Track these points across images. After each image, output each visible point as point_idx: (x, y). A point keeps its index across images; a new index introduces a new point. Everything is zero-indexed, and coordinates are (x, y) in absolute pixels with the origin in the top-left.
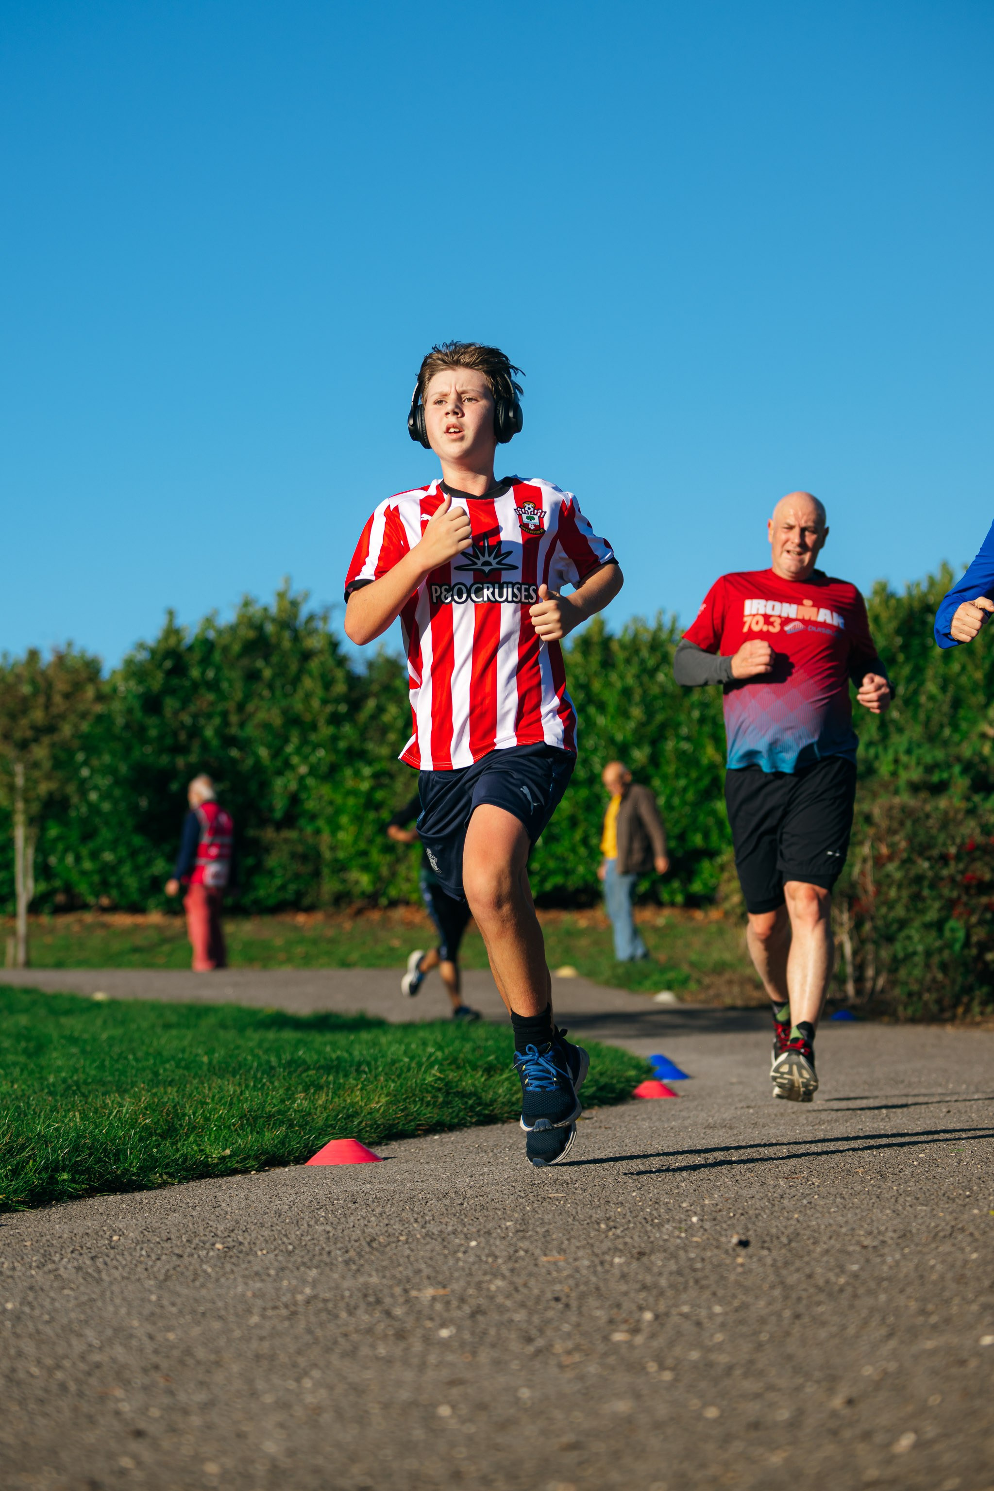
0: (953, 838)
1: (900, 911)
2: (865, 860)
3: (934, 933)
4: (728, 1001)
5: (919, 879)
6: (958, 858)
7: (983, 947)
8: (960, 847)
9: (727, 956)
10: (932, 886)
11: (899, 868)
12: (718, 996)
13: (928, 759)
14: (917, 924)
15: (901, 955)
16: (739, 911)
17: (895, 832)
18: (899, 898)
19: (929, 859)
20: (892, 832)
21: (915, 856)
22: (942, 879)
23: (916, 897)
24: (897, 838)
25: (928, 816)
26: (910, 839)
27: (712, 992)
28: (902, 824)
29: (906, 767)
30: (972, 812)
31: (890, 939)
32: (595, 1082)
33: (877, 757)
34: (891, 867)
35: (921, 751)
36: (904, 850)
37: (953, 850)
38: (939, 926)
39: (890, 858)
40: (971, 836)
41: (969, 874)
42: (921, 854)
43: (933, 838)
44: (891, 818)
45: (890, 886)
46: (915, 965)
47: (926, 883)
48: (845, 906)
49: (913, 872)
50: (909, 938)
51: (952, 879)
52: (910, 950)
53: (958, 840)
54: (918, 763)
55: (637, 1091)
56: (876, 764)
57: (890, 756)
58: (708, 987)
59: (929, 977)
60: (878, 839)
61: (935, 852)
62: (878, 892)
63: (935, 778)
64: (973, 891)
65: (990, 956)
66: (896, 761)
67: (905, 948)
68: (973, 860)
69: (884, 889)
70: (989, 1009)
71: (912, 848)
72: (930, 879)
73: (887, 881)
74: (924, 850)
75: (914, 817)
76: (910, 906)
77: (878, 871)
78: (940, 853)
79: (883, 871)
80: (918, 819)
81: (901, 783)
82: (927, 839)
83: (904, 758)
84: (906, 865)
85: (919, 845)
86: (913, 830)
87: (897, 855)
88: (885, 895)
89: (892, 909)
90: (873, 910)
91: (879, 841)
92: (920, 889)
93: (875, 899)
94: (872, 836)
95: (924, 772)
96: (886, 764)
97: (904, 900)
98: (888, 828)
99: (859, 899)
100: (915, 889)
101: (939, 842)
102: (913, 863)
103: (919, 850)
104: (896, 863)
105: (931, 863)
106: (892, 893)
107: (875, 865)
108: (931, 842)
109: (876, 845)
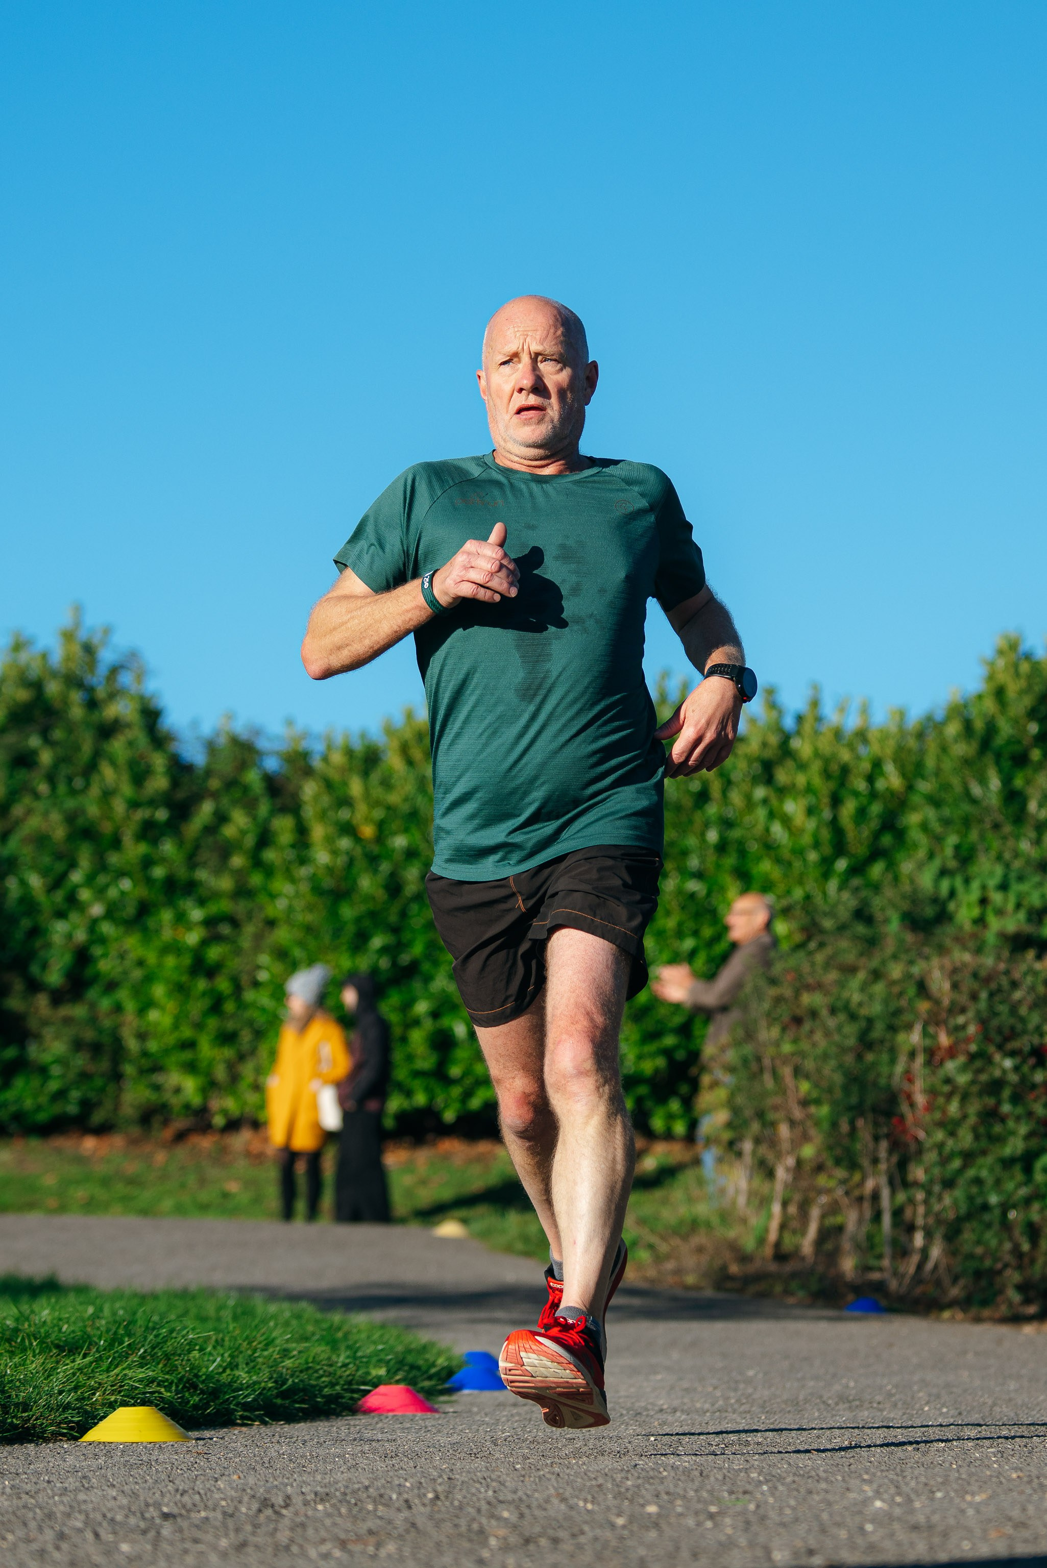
1: (966, 1138)
3: (1019, 1176)
4: (690, 1279)
5: (995, 1087)
9: (702, 1209)
10: (1016, 1099)
11: (963, 1069)
12: (678, 1272)
13: (1035, 900)
14: (989, 1160)
16: (727, 1136)
17: (963, 1010)
18: (965, 1117)
19: (1012, 1054)
20: (957, 1009)
21: (991, 1049)
22: (1034, 1086)
23: (991, 1115)
24: (961, 1020)
25: (1015, 985)
26: (983, 1022)
27: (670, 1265)
28: (974, 997)
29: (1000, 912)
31: (949, 1183)
32: (280, 1381)
33: (952, 894)
34: (950, 1066)
35: (1024, 887)
36: (972, 1039)
38: (1027, 1161)
39: (952, 1053)
42: (1000, 1047)
43: (1023, 1020)
44: (955, 986)
45: (949, 1096)
46: (989, 1226)
47: (1006, 1093)
48: (883, 1131)
49: (984, 1077)
50: (978, 1181)
52: (979, 1201)
54: (1018, 906)
55: (363, 1399)
56: (952, 906)
57: (975, 894)
58: (668, 1257)
59: (1008, 1246)
60: (934, 1020)
61: (1024, 1043)
62: (930, 1108)
66: (984, 901)
67: (971, 1198)
69: (941, 1100)
71: (987, 1038)
72: (1015, 1086)
73: (946, 1089)
74: (1007, 1039)
75: (993, 986)
76: (982, 1130)
77: (934, 1073)
78: (1032, 1045)
79: (941, 1073)
80: (999, 990)
81: (990, 937)
82: (1012, 1021)
83: (997, 897)
84: (978, 1064)
85: (999, 1030)
86: (991, 1007)
87: (963, 1046)
88: (944, 1112)
89: (952, 1134)
90: (921, 1135)
91: (937, 1024)
92: (999, 1103)
93: (927, 1118)
94: (925, 1016)
95: (1029, 920)
96: (969, 905)
97: (972, 1120)
98: (953, 1003)
99: (902, 1118)
100: (991, 1101)
101: (1031, 1026)
102: (989, 1060)
103: (998, 1039)
104: (962, 1059)
105: (1018, 1060)
106: (954, 1108)
107: (929, 1063)
108: (1019, 1026)
109: (931, 1030)
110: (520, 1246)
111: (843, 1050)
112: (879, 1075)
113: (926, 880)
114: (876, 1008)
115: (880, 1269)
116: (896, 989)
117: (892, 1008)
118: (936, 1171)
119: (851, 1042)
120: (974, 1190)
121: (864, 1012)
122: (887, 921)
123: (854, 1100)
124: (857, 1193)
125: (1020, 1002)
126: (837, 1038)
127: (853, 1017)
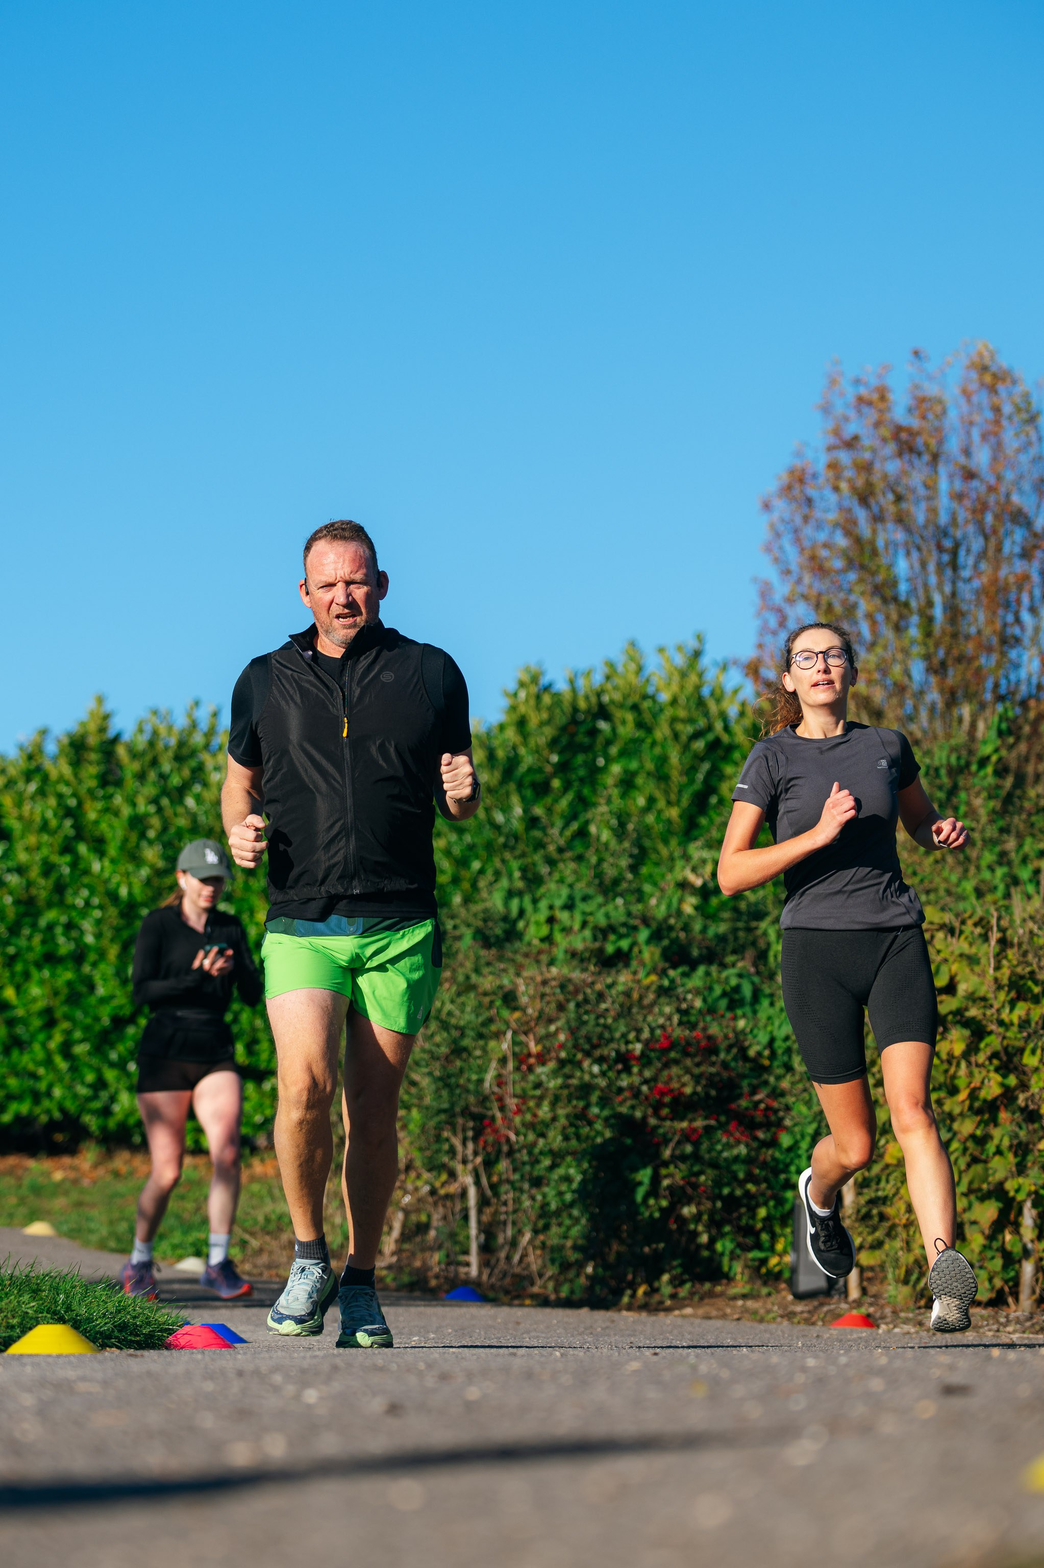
0: (639, 1031)
1: (555, 1139)
2: (503, 1061)
5: (585, 1089)
6: (645, 1060)
7: (679, 1196)
8: (647, 1043)
10: (604, 1102)
11: (555, 1073)
12: (269, 1267)
13: (599, 919)
15: (553, 1206)
17: (550, 1021)
18: (554, 1119)
19: (600, 1060)
20: (546, 1019)
21: (579, 1056)
22: (620, 1090)
23: (579, 1118)
24: (552, 1028)
25: (601, 996)
26: (573, 1031)
27: (261, 1260)
28: (561, 1007)
29: (567, 930)
30: (664, 992)
31: (537, 1182)
33: (522, 913)
34: (543, 1071)
35: (588, 907)
36: (562, 1046)
37: (638, 1048)
39: (542, 1059)
40: (662, 1027)
41: (660, 1085)
42: (588, 1054)
43: (606, 1027)
45: (540, 1099)
47: (594, 1098)
48: (470, 1134)
49: (574, 1082)
50: (568, 1179)
51: (636, 1093)
53: (646, 1034)
54: (584, 924)
55: (173, 1337)
56: (521, 925)
57: (542, 914)
60: (522, 1029)
61: (610, 1051)
62: (519, 1111)
63: (610, 949)
64: (665, 1111)
65: (688, 1211)
66: (551, 920)
67: (560, 1194)
68: (666, 1066)
69: (532, 1104)
70: (684, 1291)
71: (576, 1046)
72: (602, 1090)
73: (538, 1092)
74: (595, 1047)
75: (580, 997)
76: (571, 1130)
77: (524, 1078)
78: (618, 1052)
79: (531, 1078)
80: (586, 1001)
81: (559, 953)
82: (599, 1029)
83: (563, 916)
84: (567, 1070)
85: (588, 1039)
86: (579, 1018)
87: (553, 1054)
88: (535, 1115)
89: (543, 1135)
90: (513, 1137)
91: (526, 1033)
92: (588, 1106)
93: (517, 1119)
94: (514, 1025)
95: (595, 939)
96: (537, 923)
97: (563, 1121)
98: (541, 1013)
99: (493, 1118)
100: (581, 1104)
101: (617, 1035)
102: (579, 1065)
103: (587, 1047)
104: (552, 1065)
105: (605, 1067)
106: (544, 1112)
107: (517, 1069)
108: (607, 1035)
109: (523, 1038)
110: (112, 1244)
111: (434, 1057)
112: (469, 1080)
113: (496, 901)
114: (467, 1017)
115: (468, 1264)
116: (487, 1000)
117: (480, 1019)
118: (527, 1168)
119: (444, 1050)
120: (564, 1187)
121: (453, 1021)
122: (459, 938)
123: (445, 1106)
124: (442, 1192)
125: (607, 1010)
126: (427, 1046)
127: (445, 1026)
